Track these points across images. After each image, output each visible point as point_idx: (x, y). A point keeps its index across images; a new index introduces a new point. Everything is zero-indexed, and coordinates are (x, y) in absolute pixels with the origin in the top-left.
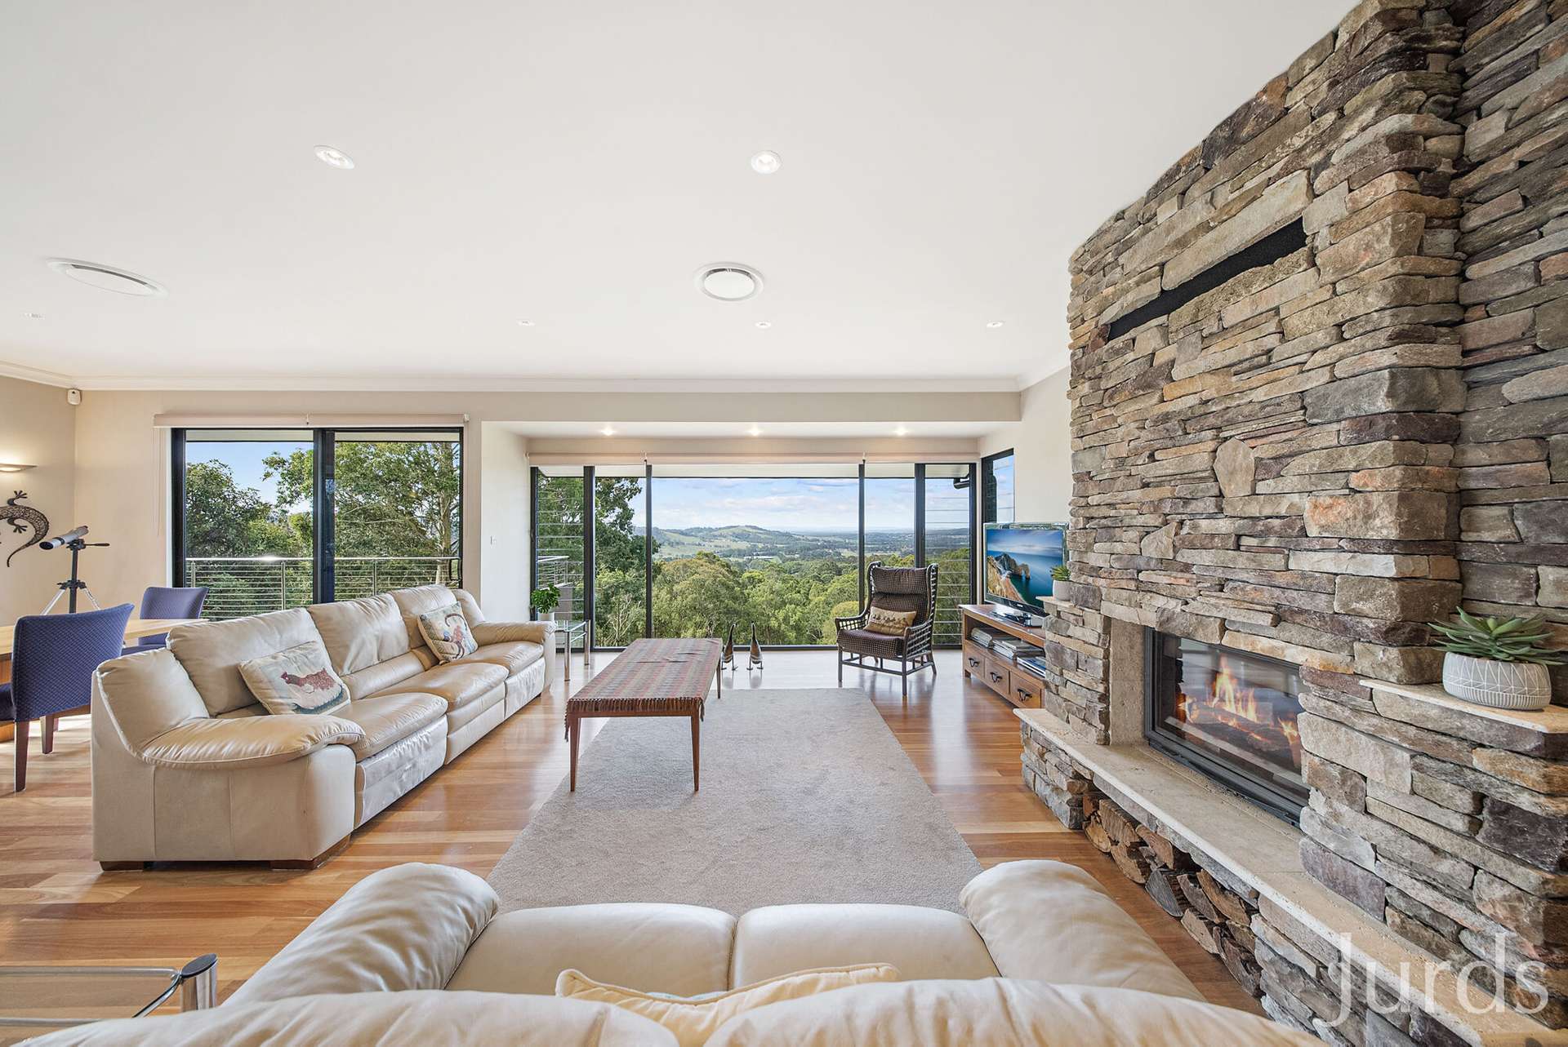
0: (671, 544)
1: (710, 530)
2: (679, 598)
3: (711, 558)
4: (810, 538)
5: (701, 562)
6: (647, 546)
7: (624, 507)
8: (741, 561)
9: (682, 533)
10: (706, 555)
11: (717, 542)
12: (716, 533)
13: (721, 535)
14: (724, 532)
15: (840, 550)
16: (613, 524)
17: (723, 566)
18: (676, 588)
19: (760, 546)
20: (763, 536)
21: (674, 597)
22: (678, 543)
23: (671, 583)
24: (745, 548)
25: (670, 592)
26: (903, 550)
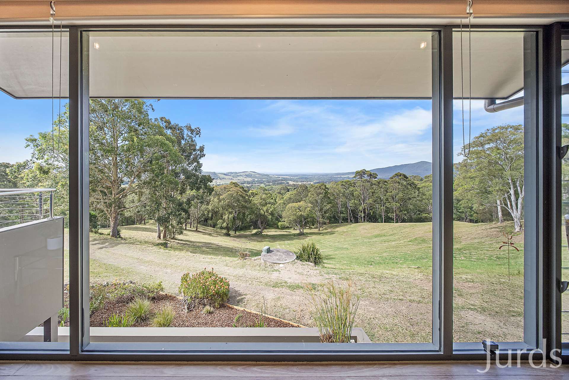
0: (221, 179)
1: (236, 173)
2: (222, 201)
3: (236, 185)
4: (276, 176)
5: (231, 186)
6: (208, 179)
7: (198, 162)
8: (248, 185)
9: (225, 175)
10: (234, 183)
11: (239, 178)
12: (238, 174)
13: (240, 175)
14: (242, 174)
15: (288, 182)
16: (193, 170)
17: (241, 188)
18: (221, 197)
19: (256, 179)
20: (257, 176)
21: (220, 201)
22: (223, 179)
23: (219, 195)
24: (250, 180)
25: (219, 199)
26: (314, 182)
